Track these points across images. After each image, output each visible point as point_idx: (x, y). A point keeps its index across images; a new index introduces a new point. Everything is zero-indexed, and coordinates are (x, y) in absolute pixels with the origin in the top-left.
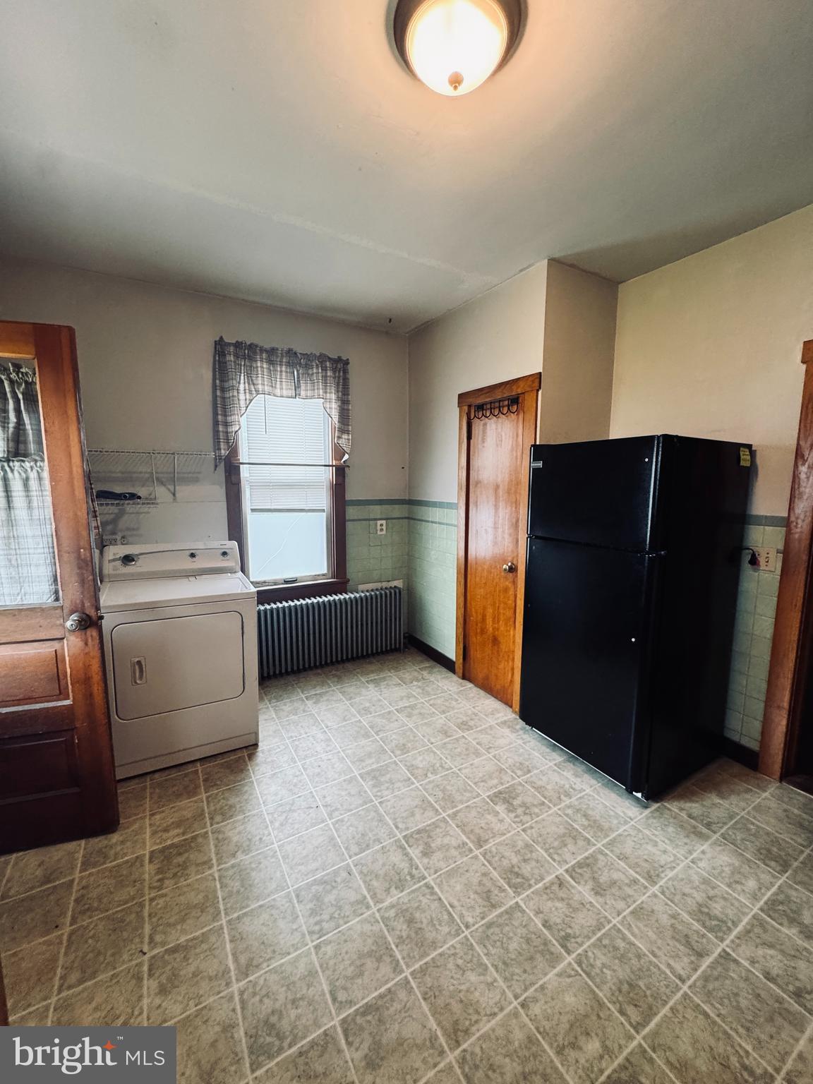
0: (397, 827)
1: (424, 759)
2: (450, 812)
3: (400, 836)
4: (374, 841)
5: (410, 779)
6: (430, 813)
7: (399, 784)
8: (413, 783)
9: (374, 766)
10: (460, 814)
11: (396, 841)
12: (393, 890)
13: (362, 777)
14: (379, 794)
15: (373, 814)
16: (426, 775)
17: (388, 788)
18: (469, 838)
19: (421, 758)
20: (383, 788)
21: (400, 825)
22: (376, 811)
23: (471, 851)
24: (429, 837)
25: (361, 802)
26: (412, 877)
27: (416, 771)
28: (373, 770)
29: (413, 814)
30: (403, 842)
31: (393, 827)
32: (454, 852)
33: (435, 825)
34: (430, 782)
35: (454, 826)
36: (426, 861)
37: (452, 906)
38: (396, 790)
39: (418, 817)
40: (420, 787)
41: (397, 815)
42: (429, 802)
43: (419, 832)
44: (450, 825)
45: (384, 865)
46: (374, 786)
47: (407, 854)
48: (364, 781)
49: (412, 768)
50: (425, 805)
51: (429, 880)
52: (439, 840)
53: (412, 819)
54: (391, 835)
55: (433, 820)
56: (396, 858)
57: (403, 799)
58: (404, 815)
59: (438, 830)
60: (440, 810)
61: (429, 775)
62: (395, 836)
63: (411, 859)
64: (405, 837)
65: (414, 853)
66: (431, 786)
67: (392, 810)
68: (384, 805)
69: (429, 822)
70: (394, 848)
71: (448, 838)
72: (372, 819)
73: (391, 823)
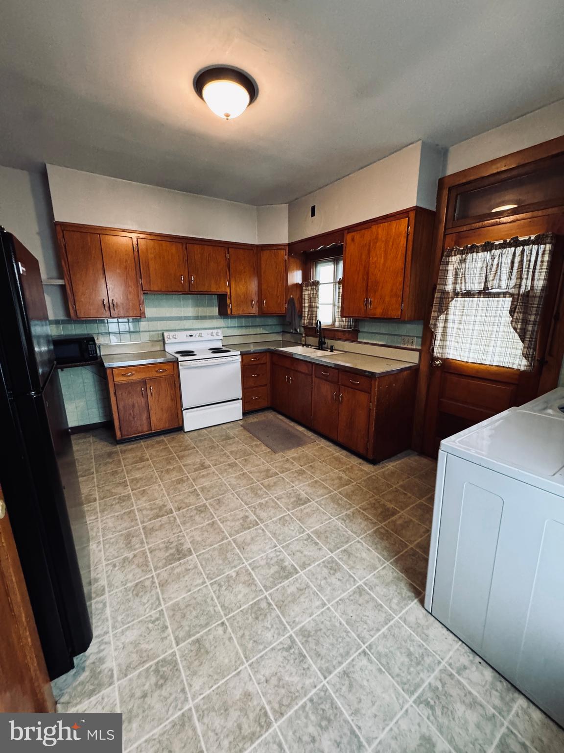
0: (263, 530)
1: (236, 596)
2: (225, 541)
3: (261, 525)
4: (276, 522)
5: (253, 569)
6: (240, 540)
7: (263, 563)
8: (250, 564)
9: (286, 582)
10: (219, 540)
11: (264, 522)
12: (264, 503)
13: (296, 569)
14: (278, 553)
15: (280, 538)
16: (238, 574)
17: (271, 559)
18: (218, 525)
19: (240, 596)
20: (276, 560)
21: (260, 531)
22: (278, 540)
23: (220, 520)
24: (242, 525)
25: (291, 546)
26: (254, 508)
27: (246, 578)
28: (287, 577)
29: (252, 539)
30: (259, 522)
31: (266, 530)
32: (230, 518)
33: (237, 532)
34: (235, 567)
35: (226, 532)
36: (247, 514)
37: (237, 499)
38: (264, 557)
39: (249, 538)
40: (244, 561)
41: (263, 538)
42: (239, 548)
43: (249, 528)
44: (228, 532)
45: (270, 511)
46: (282, 560)
47: (257, 516)
48: (292, 565)
49: (250, 583)
50: (242, 547)
51: (246, 507)
52: (237, 524)
53: (253, 536)
54: (267, 526)
55: (239, 535)
56: (263, 515)
57: (259, 550)
58: (258, 538)
59: (237, 529)
60: (232, 542)
61: (234, 575)
62: (264, 525)
63: (255, 514)
64: (258, 524)
65: (253, 517)
66: (236, 562)
67: (267, 541)
68: (273, 545)
69: (242, 534)
70: (264, 519)
71: (231, 525)
72: (280, 535)
73: (268, 533)
